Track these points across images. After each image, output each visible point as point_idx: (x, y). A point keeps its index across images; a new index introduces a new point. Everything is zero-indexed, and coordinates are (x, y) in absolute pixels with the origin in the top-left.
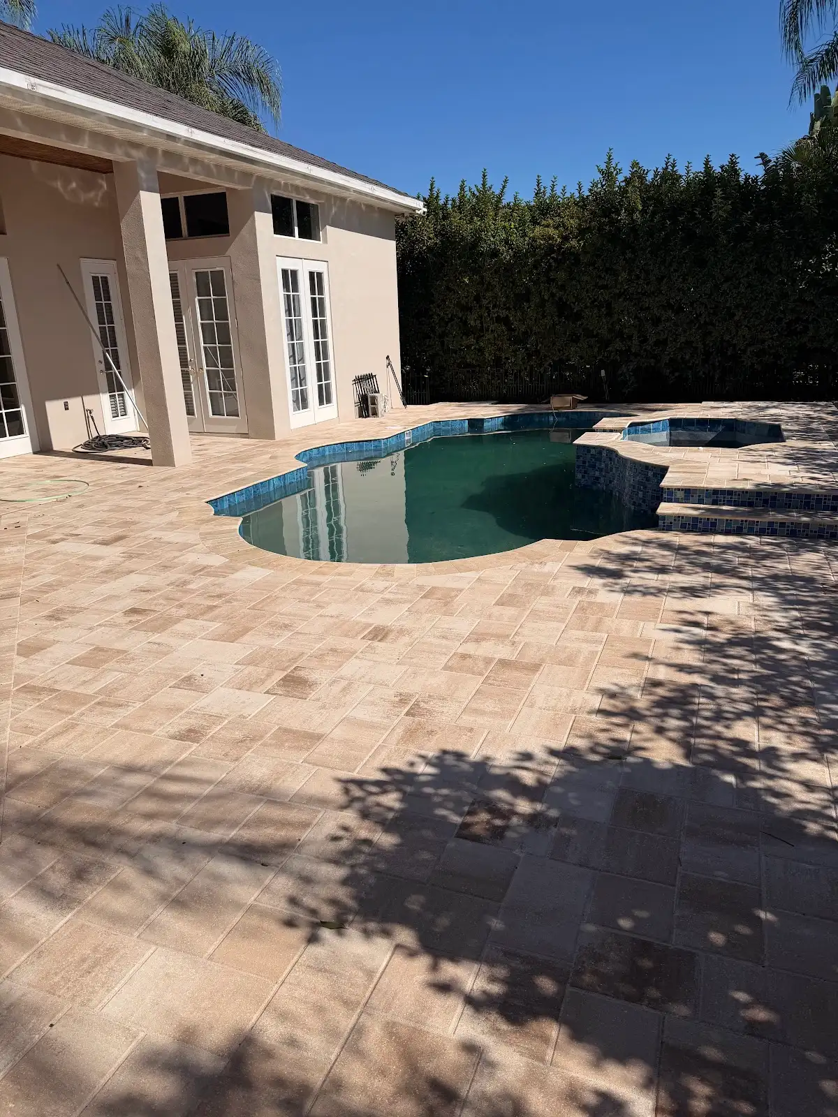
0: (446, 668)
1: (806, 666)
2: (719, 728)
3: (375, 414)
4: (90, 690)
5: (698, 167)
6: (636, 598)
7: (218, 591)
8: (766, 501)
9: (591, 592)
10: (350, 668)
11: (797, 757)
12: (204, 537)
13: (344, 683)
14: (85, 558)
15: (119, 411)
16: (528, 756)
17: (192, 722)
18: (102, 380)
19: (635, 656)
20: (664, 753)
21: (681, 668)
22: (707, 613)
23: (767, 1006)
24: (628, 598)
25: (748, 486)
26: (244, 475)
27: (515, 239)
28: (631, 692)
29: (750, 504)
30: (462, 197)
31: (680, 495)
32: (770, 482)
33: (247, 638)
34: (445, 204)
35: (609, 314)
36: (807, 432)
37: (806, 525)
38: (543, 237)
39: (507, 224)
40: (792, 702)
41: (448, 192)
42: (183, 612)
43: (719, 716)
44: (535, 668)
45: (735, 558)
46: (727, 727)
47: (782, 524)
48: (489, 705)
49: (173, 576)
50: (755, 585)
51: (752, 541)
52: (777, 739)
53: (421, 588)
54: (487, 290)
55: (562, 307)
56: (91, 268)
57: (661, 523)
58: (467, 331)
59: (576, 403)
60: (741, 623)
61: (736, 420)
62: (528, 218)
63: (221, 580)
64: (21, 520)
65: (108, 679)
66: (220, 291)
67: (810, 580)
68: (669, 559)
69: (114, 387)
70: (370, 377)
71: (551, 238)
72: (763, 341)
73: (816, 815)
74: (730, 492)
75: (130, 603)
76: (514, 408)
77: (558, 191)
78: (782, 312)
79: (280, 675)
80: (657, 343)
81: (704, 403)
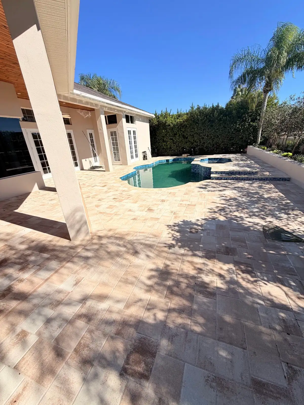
0: (178, 206)
1: (245, 203)
2: (231, 213)
3: (147, 159)
4: (112, 212)
5: (211, 106)
6: (210, 192)
7: (129, 194)
8: (231, 173)
9: (201, 192)
10: (160, 207)
11: (246, 217)
12: (122, 185)
13: (159, 210)
14: (99, 189)
15: (96, 161)
16: (198, 220)
17: (134, 217)
18: (92, 154)
19: (213, 202)
20: (222, 218)
21: (222, 204)
22: (224, 194)
23: (250, 255)
24: (209, 192)
25: (228, 171)
26: (124, 173)
27: (174, 122)
28: (214, 208)
29: (228, 174)
30: (162, 114)
31: (215, 173)
32: (232, 170)
33: (138, 202)
34: (158, 115)
35: (193, 137)
36: (236, 160)
37: (240, 177)
38: (179, 122)
39: (172, 119)
40: (244, 209)
41: (159, 113)
42: (124, 198)
43: (231, 212)
44: (195, 205)
45: (227, 185)
46: (233, 213)
47: (235, 178)
48: (188, 212)
49: (119, 192)
50: (232, 189)
51: (229, 181)
52: (242, 215)
53: (168, 192)
54: (168, 133)
55: (184, 136)
56: (89, 131)
57: (211, 178)
58: (164, 141)
59: (188, 156)
60: (231, 196)
61: (221, 158)
62: (176, 118)
63: (128, 192)
64: (84, 183)
65: (115, 211)
66: (116, 135)
67: (242, 188)
68: (215, 185)
69: (95, 155)
70: (145, 152)
71: (181, 122)
72: (225, 142)
73: (252, 226)
74: (224, 172)
75: (113, 197)
76: (175, 157)
77: (182, 112)
78: (229, 136)
79: (147, 209)
80: (203, 143)
81: (214, 155)
